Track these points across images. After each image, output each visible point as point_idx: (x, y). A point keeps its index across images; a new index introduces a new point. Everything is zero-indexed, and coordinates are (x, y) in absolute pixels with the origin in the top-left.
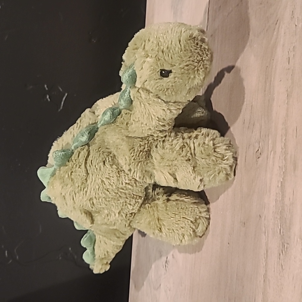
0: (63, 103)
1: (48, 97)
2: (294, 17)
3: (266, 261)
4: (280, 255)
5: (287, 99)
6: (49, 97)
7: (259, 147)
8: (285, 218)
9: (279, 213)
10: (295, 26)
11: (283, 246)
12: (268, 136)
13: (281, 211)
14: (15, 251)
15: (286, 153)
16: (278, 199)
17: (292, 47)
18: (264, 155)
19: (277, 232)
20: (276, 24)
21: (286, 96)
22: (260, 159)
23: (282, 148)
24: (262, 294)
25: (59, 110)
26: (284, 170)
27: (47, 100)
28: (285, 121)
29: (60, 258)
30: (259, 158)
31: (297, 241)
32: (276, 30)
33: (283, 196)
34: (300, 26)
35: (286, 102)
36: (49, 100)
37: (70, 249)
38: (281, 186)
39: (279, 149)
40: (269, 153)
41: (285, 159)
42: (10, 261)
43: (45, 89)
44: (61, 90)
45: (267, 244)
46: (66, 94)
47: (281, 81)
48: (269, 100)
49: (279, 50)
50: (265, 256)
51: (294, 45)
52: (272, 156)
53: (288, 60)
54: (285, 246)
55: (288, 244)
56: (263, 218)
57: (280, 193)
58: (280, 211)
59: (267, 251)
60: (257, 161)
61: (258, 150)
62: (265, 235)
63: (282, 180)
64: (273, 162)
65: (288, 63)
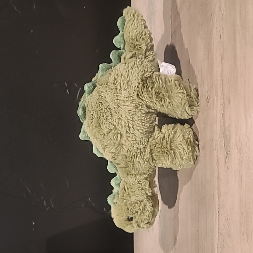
0: (78, 95)
1: (68, 91)
2: (221, 9)
3: (218, 167)
4: (225, 160)
5: (221, 60)
6: (69, 91)
7: (208, 95)
8: (227, 136)
9: (223, 134)
10: (222, 14)
11: (227, 153)
12: (213, 86)
13: (224, 132)
14: (51, 201)
15: (223, 95)
16: (221, 125)
17: (221, 28)
18: (211, 100)
19: (223, 146)
20: (211, 16)
21: (221, 59)
22: (209, 103)
23: (221, 92)
24: (217, 189)
25: (76, 100)
26: (223, 106)
27: (67, 93)
28: (221, 74)
29: (83, 206)
30: (208, 102)
31: (234, 147)
32: (212, 20)
33: (224, 122)
34: (225, 14)
35: (221, 62)
36: (69, 93)
37: (89, 199)
38: (223, 116)
39: (219, 93)
40: (214, 98)
41: (223, 99)
42: (48, 208)
43: (65, 85)
44: (77, 86)
45: (217, 156)
46: (80, 89)
47: (217, 50)
48: (211, 64)
49: (214, 31)
50: (217, 164)
51: (222, 26)
52: (216, 99)
53: (220, 36)
54: (228, 153)
55: (229, 151)
56: (214, 141)
57: (223, 121)
58: (223, 132)
59: (218, 160)
60: (207, 105)
61: (208, 97)
62: (216, 151)
63: (222, 112)
64: (217, 102)
65: (220, 38)
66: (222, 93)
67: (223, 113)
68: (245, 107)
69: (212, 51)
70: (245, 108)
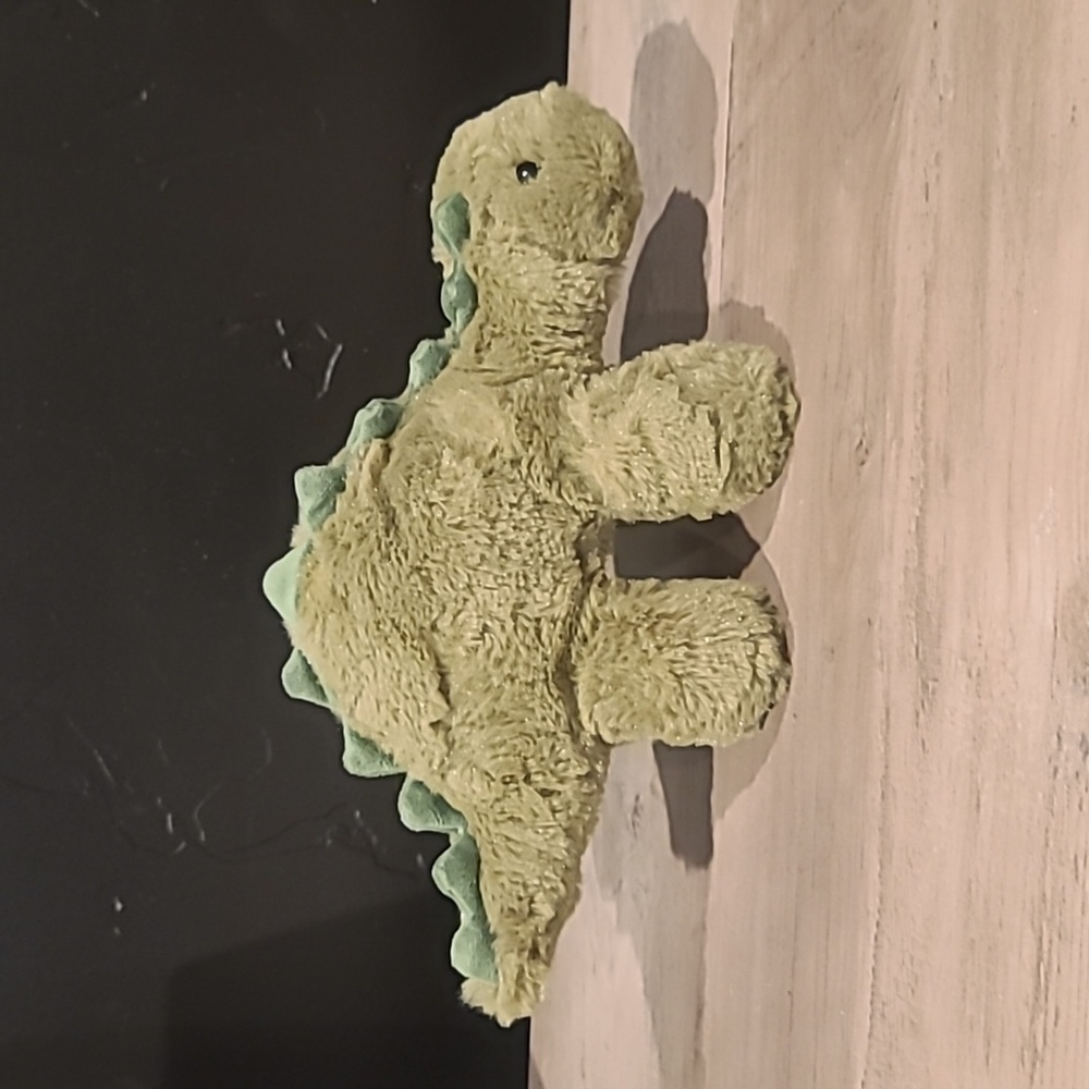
0: (329, 374)
1: (286, 356)
2: (935, 76)
3: (886, 740)
4: (917, 715)
5: (926, 294)
6: (290, 357)
7: (864, 434)
8: (928, 613)
9: (914, 604)
10: (938, 99)
11: (925, 686)
12: (884, 400)
13: (917, 598)
14: (196, 816)
15: (925, 439)
16: (910, 566)
17: (933, 157)
18: (875, 453)
19: (910, 655)
20: (895, 98)
21: (923, 286)
22: (867, 465)
23: (917, 428)
24: (877, 832)
25: (320, 395)
26: (922, 486)
27: (284, 364)
28: (922, 351)
29: (329, 842)
30: (863, 463)
31: (956, 665)
32: (896, 114)
33: (922, 552)
34: (950, 96)
35: (923, 302)
36: (289, 365)
37: (358, 814)
38: (917, 528)
39: (909, 432)
40: (887, 447)
41: (925, 456)
42: (182, 846)
43: (277, 331)
44: (325, 336)
45: (887, 694)
46: (340, 348)
47: (909, 248)
48: (883, 306)
49: (904, 166)
50: (884, 727)
51: (936, 149)
52: (893, 454)
53: (924, 190)
54: (928, 687)
55: (936, 680)
56: (876, 627)
57: (915, 548)
58: (914, 597)
59: (888, 713)
60: (859, 474)
61: (861, 443)
62: (882, 670)
63: (917, 513)
64: (898, 467)
65: (924, 200)
66: (921, 431)
67: (917, 518)
68: (1009, 502)
69: (890, 247)
70: (1010, 507)
